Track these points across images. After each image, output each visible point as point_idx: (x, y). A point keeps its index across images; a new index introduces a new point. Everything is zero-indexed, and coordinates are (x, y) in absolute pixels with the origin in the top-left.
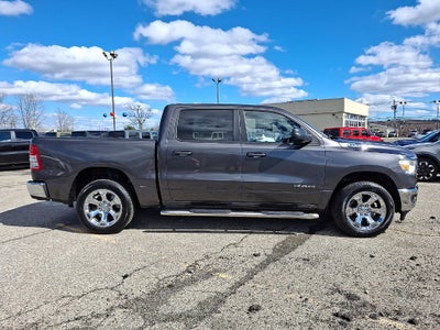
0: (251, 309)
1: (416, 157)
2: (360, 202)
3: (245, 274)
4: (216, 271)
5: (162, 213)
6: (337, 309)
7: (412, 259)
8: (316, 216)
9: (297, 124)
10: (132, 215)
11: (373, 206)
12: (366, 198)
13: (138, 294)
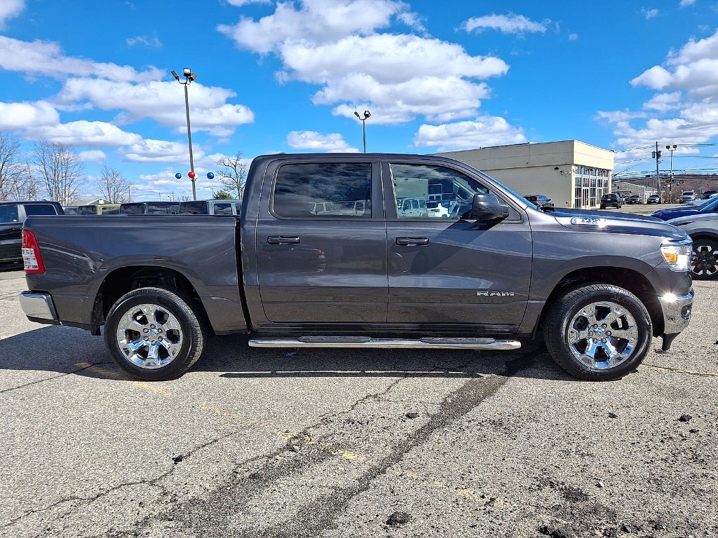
0: (392, 521)
1: (689, 240)
2: (592, 320)
3: (389, 451)
4: (338, 446)
5: (251, 344)
6: (546, 520)
7: (682, 419)
8: (516, 344)
9: (482, 187)
10: (200, 348)
11: (615, 325)
12: (602, 313)
13: (195, 491)
